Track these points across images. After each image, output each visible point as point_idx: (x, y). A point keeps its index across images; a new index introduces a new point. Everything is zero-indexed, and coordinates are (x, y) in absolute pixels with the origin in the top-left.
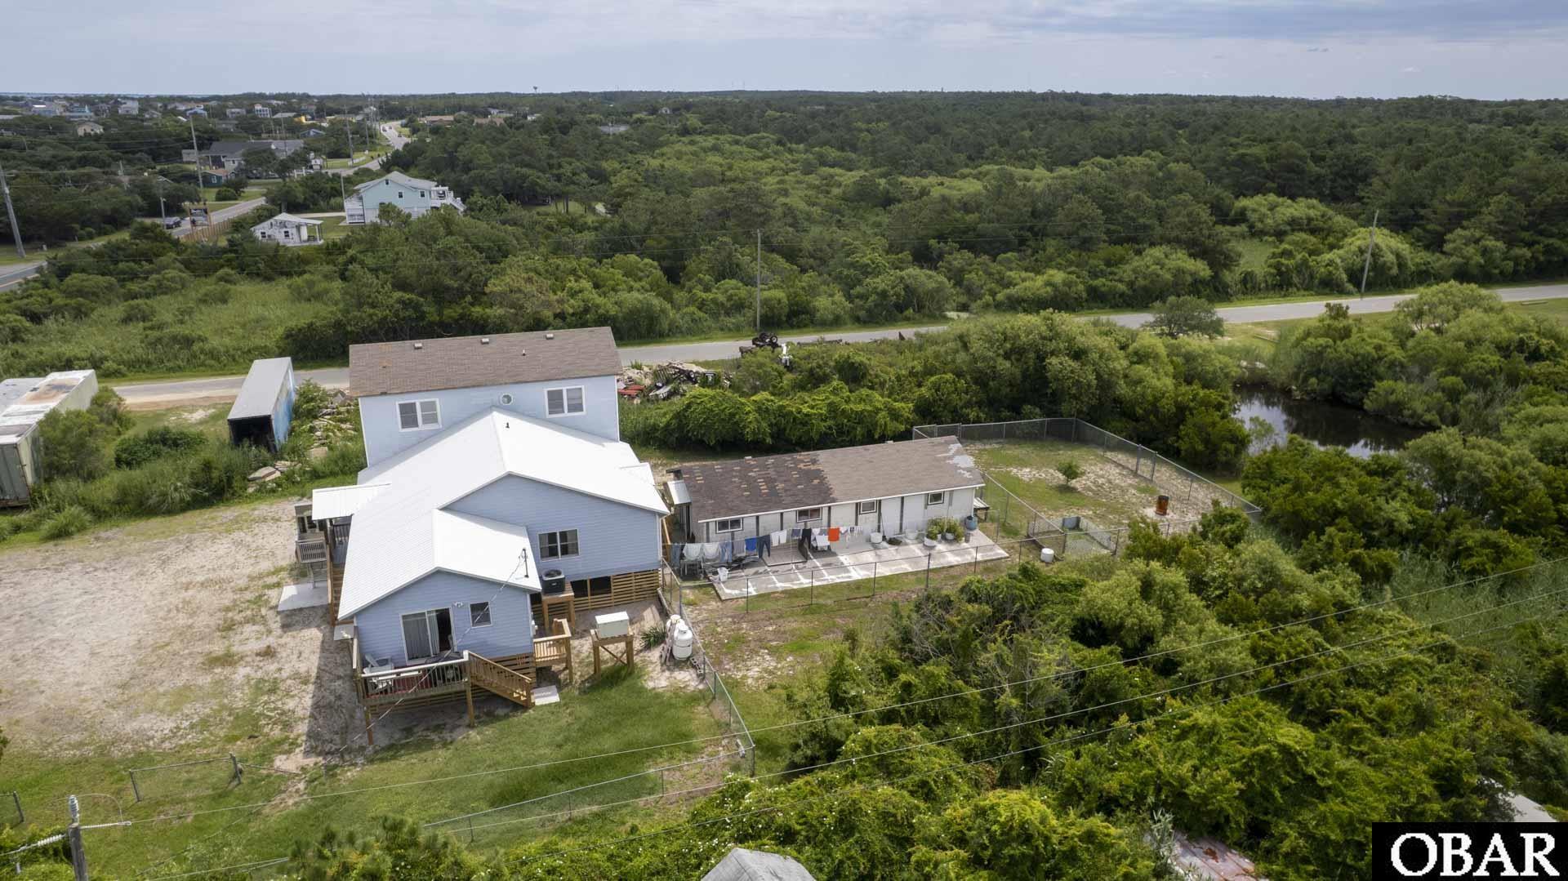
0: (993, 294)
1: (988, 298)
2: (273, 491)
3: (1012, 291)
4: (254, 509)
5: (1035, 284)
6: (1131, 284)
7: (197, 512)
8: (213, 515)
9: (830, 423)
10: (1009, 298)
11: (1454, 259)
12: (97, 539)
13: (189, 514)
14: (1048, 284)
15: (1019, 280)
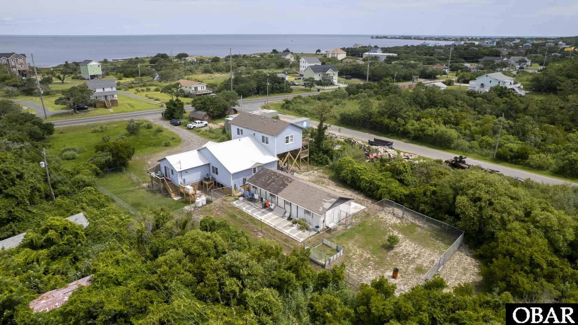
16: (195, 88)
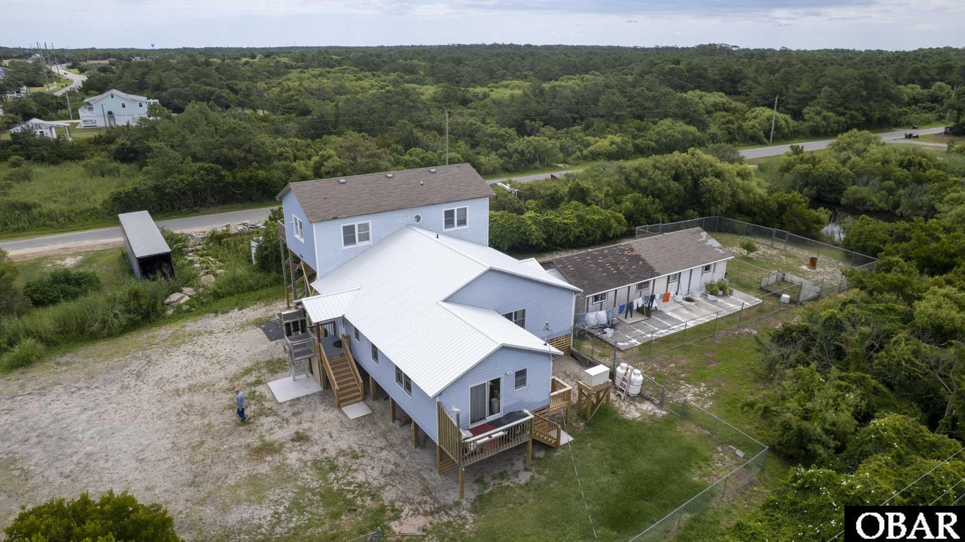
0: (581, 151)
1: (578, 153)
2: (189, 311)
3: (592, 148)
4: (184, 326)
5: (603, 143)
6: (657, 142)
7: (134, 334)
8: (150, 334)
9: (581, 228)
10: (591, 152)
11: (811, 123)
12: (59, 364)
13: (128, 336)
14: (612, 143)
15: (593, 142)
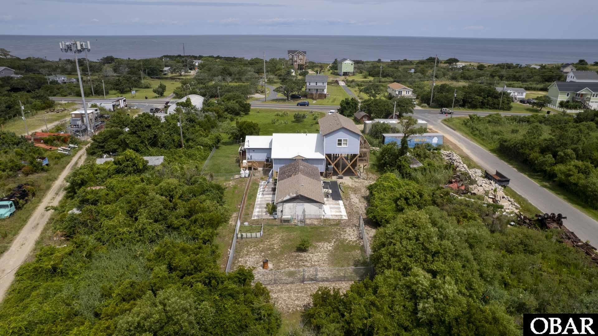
16: (399, 92)
